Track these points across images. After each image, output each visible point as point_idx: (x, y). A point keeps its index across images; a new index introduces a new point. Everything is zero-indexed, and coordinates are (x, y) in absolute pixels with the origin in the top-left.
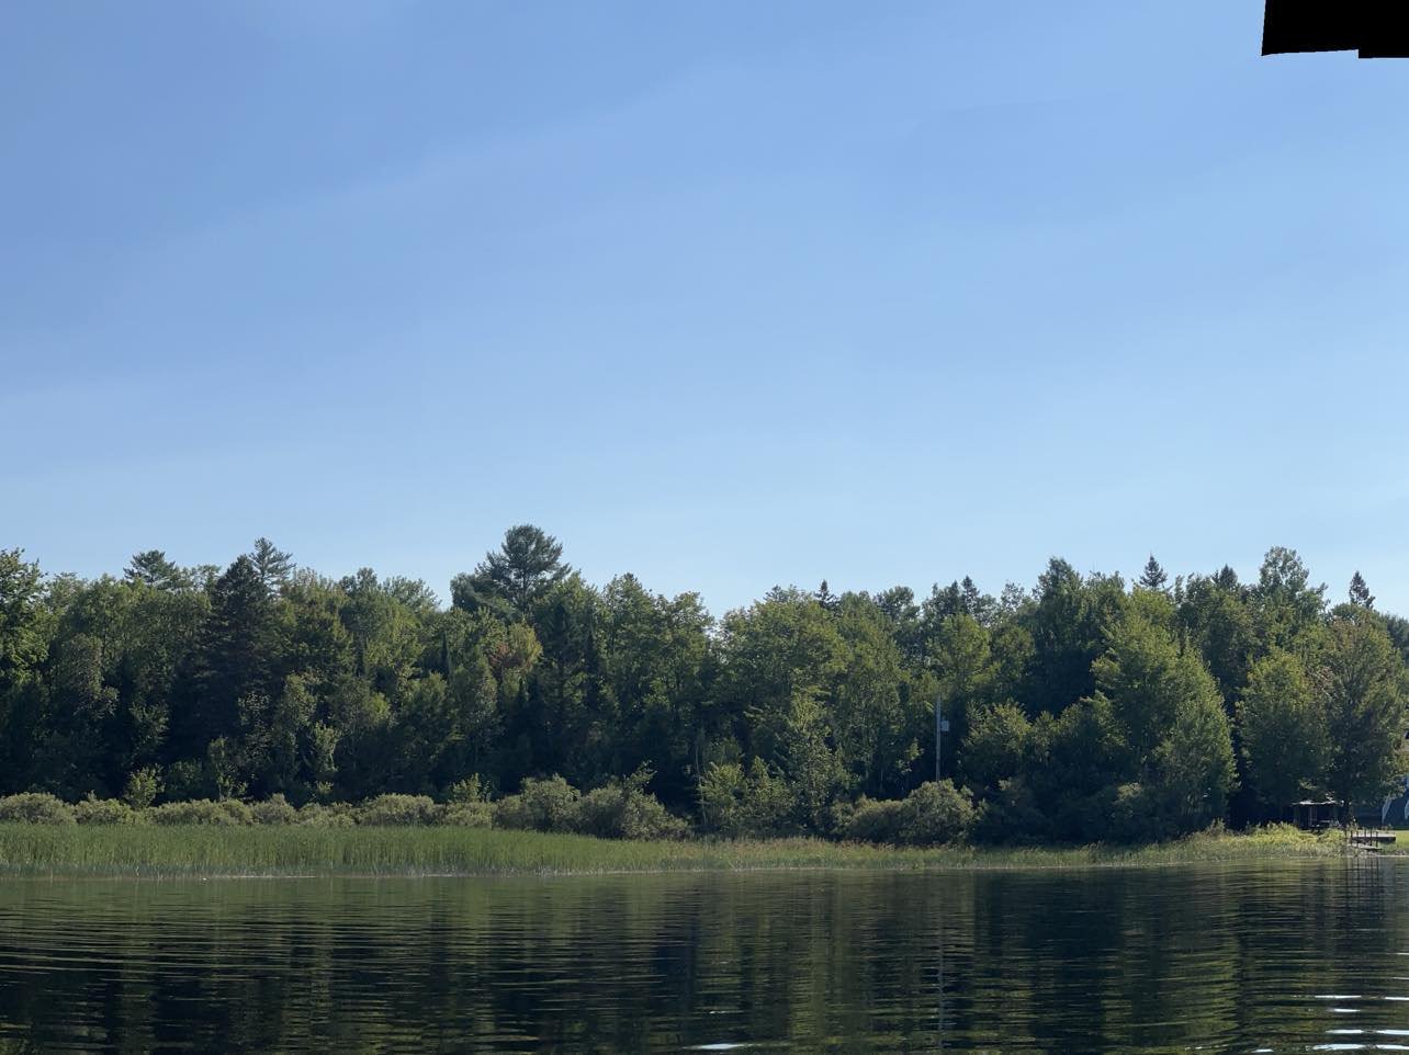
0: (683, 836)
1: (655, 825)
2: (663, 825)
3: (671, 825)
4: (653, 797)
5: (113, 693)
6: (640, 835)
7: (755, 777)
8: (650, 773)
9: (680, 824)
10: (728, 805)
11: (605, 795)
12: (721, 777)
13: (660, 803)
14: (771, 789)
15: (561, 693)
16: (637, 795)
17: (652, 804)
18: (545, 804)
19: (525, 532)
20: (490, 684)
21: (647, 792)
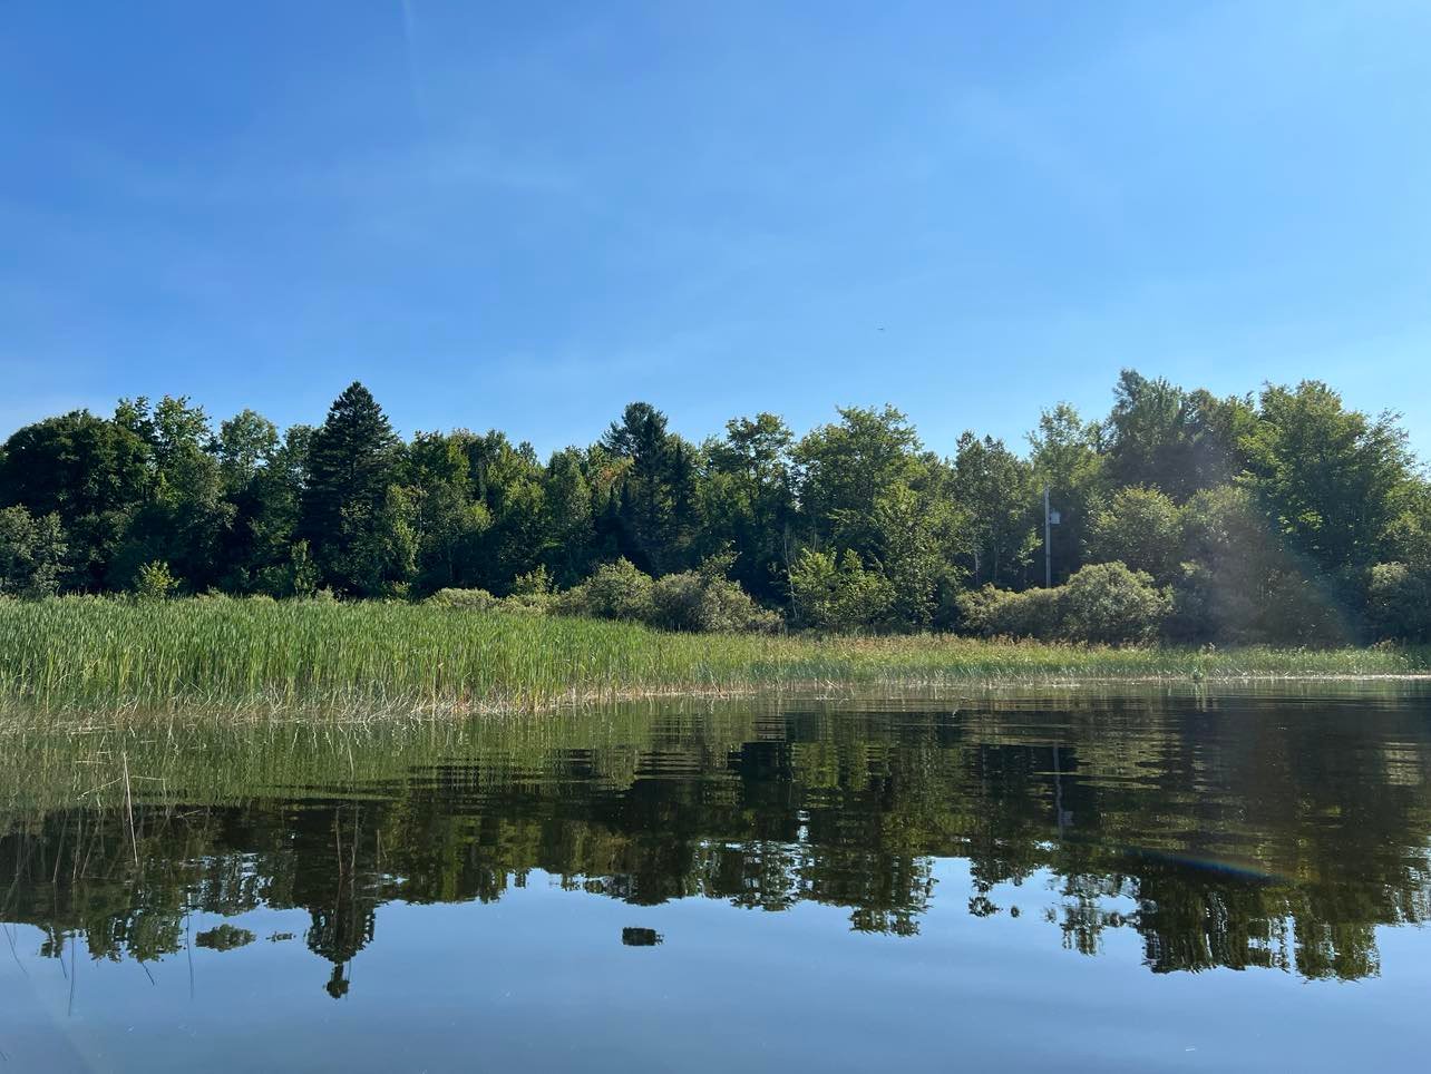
0: (774, 631)
1: (740, 618)
2: (750, 618)
3: (759, 617)
4: (737, 584)
5: (232, 509)
6: (723, 628)
7: (848, 571)
8: (734, 555)
9: (771, 617)
10: (823, 599)
11: (678, 582)
12: (812, 566)
13: (746, 594)
14: (867, 583)
15: (651, 502)
16: (718, 581)
17: (734, 592)
18: (607, 593)
19: (639, 408)
20: (582, 490)
21: (731, 577)
